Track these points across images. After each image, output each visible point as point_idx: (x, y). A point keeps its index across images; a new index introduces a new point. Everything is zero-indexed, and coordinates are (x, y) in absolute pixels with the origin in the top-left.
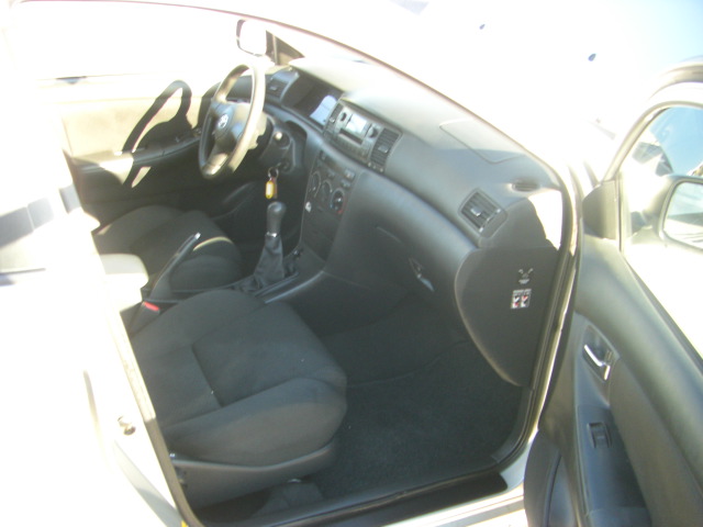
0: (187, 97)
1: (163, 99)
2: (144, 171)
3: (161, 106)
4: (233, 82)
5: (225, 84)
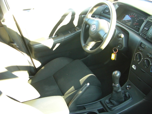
0: (73, 15)
1: (64, 16)
2: (58, 45)
3: (64, 19)
4: (95, 10)
5: (92, 10)
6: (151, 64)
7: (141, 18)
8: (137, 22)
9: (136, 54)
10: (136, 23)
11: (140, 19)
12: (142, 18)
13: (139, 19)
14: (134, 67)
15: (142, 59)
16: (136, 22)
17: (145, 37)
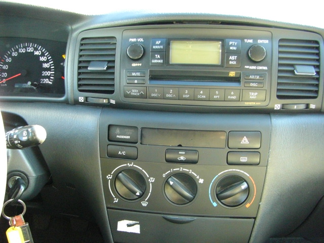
6: (201, 181)
7: (17, 50)
8: (10, 72)
9: (109, 177)
10: (5, 75)
11: (15, 54)
12: (22, 51)
13: (13, 58)
14: (129, 226)
15: (152, 180)
16: (5, 71)
17: (109, 102)
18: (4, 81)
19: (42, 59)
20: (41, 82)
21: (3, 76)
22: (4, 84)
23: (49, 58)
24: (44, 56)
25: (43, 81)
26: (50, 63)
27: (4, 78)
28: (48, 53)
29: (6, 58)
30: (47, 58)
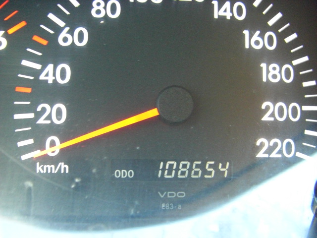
18: (54, 146)
19: (254, 41)
20: (261, 155)
21: (41, 121)
22: (54, 161)
23: (288, 40)
24: (264, 29)
25: (270, 150)
26: (296, 62)
27: (52, 129)
28: (279, 16)
29: (58, 30)
30: (281, 37)
